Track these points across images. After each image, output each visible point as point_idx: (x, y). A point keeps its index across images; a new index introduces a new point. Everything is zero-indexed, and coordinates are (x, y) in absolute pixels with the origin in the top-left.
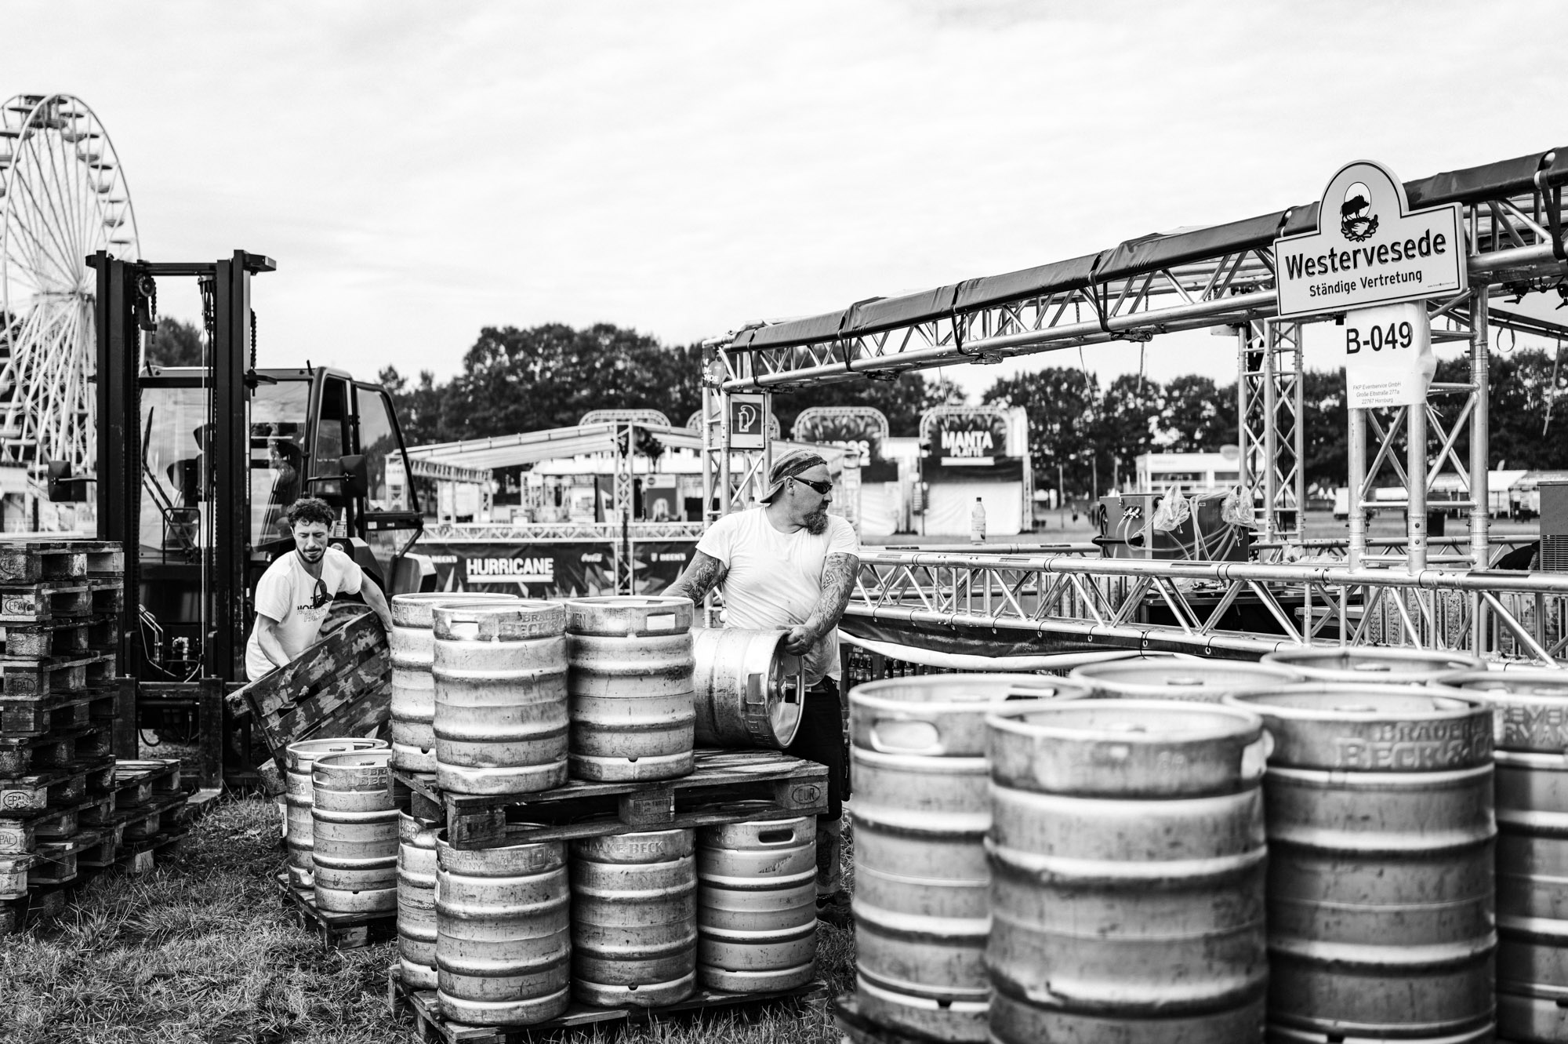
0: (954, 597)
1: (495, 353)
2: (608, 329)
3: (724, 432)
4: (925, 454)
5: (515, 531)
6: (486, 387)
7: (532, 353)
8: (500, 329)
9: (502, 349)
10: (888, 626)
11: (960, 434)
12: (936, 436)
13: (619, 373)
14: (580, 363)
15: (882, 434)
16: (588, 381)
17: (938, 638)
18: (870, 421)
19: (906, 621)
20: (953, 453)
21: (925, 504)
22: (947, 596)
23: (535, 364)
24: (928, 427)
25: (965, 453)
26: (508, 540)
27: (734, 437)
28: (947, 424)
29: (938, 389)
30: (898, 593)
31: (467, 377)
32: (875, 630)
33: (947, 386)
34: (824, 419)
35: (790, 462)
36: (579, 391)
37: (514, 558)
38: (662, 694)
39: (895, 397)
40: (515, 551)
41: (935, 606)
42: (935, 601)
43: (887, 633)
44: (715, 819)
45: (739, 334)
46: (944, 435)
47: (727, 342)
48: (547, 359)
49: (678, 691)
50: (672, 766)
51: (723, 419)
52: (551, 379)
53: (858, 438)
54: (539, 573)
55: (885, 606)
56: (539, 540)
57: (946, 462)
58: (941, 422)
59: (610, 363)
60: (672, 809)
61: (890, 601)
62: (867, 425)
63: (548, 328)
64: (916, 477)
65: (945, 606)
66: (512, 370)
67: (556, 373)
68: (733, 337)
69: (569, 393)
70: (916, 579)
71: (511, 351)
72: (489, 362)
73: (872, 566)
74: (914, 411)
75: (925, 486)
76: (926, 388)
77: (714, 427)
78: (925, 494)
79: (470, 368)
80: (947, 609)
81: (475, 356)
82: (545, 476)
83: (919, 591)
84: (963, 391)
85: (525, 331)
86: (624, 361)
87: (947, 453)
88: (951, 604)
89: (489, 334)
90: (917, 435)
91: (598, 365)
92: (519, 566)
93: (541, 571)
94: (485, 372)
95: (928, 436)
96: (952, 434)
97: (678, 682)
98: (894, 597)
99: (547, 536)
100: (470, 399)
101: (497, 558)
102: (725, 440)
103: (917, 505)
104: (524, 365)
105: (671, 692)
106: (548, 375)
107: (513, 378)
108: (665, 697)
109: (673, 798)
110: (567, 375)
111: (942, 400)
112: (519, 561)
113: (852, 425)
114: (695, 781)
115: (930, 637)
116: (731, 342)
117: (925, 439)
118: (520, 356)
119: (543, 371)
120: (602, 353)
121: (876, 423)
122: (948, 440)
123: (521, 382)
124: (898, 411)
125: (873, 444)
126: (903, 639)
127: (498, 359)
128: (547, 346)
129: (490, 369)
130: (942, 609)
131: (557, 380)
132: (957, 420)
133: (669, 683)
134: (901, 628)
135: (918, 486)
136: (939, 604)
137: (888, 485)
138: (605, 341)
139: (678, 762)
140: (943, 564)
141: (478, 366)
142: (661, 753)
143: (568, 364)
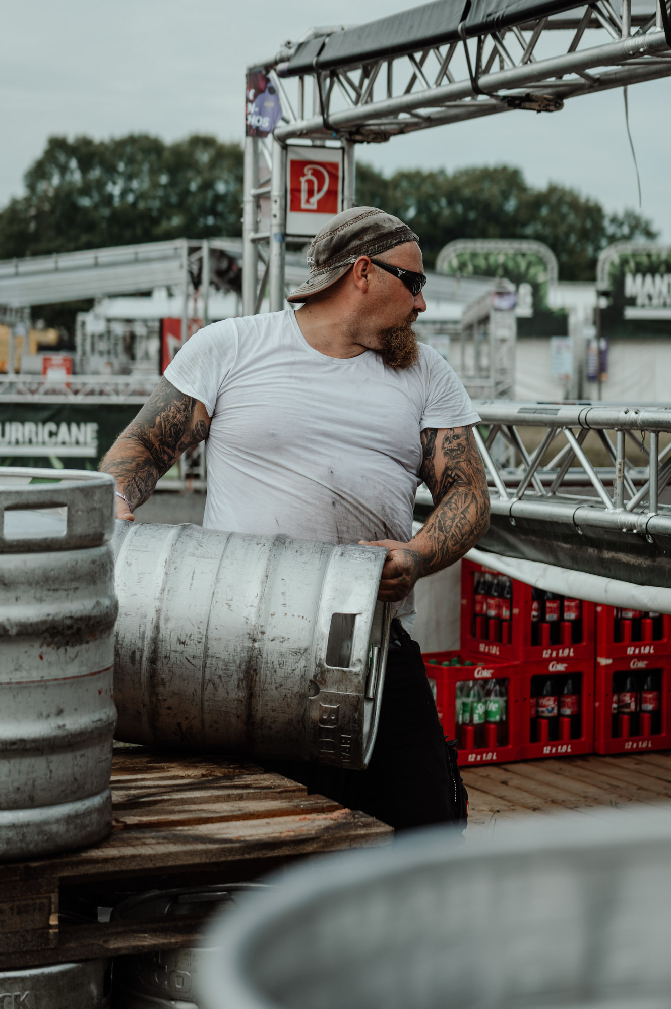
0: (652, 485)
1: (64, 169)
2: (206, 142)
3: (276, 208)
4: (604, 303)
5: (47, 386)
6: (53, 211)
7: (110, 170)
8: (71, 140)
9: (73, 164)
10: (534, 532)
11: (649, 278)
12: (618, 281)
13: (218, 198)
14: (172, 184)
15: (547, 274)
16: (181, 206)
17: (623, 557)
18: (533, 259)
19: (566, 525)
20: (639, 301)
21: (603, 367)
22: (638, 484)
23: (115, 183)
24: (607, 268)
25: (655, 301)
26: (38, 398)
27: (292, 217)
28: (632, 265)
29: (621, 224)
30: (553, 477)
31: (27, 200)
32: (512, 539)
33: (633, 223)
34: (474, 255)
35: (364, 230)
36: (169, 218)
37: (44, 422)
38: (35, 676)
39: (567, 235)
40: (46, 414)
41: (617, 498)
42: (618, 490)
43: (533, 544)
44: (148, 941)
45: (301, 46)
46: (629, 279)
47: (282, 60)
48: (129, 177)
49: (73, 670)
50: (55, 828)
51: (276, 189)
52: (134, 204)
53: (518, 279)
54: (77, 443)
55: (530, 498)
56: (79, 399)
57: (631, 313)
58: (624, 262)
59: (207, 185)
60: (54, 921)
61: (539, 490)
62: (529, 265)
63: (132, 140)
64: (591, 332)
65: (634, 500)
66: (85, 190)
67: (141, 196)
68: (292, 51)
69: (156, 221)
70: (585, 453)
71: (85, 167)
72: (56, 180)
73: (510, 429)
74: (590, 250)
75: (603, 344)
76: (606, 223)
77: (263, 203)
78: (602, 356)
79: (32, 187)
80: (637, 505)
81: (38, 172)
82: (109, 320)
83: (591, 474)
84: (654, 228)
85: (102, 144)
86: (227, 182)
87: (632, 301)
88: (645, 497)
89: (57, 145)
90: (593, 279)
91: (193, 186)
92: (51, 434)
93: (81, 439)
94: (51, 193)
95: (606, 278)
96: (639, 278)
97: (71, 651)
98: (546, 484)
99: (92, 393)
100: (32, 226)
101: (23, 422)
102: (276, 221)
103: (592, 367)
104: (100, 185)
105: (56, 672)
106: (130, 198)
107: (85, 202)
108: (43, 684)
109: (55, 897)
110: (154, 198)
111: (628, 238)
112: (52, 426)
113: (511, 265)
114: (106, 860)
115: (607, 555)
116: (288, 59)
117: (604, 283)
118: (96, 173)
119: (124, 194)
120: (199, 172)
121: (542, 262)
122: (633, 286)
123: (96, 207)
124: (571, 252)
125: (537, 291)
126: (561, 556)
127: (68, 177)
128: (130, 161)
129: (58, 190)
130: (630, 504)
131: (141, 205)
132: (645, 260)
133: (51, 654)
134: (556, 537)
135: (594, 345)
136: (625, 496)
137: (555, 342)
138: (204, 157)
139: (69, 819)
140: (633, 425)
141: (42, 186)
142: (31, 803)
143: (155, 185)
